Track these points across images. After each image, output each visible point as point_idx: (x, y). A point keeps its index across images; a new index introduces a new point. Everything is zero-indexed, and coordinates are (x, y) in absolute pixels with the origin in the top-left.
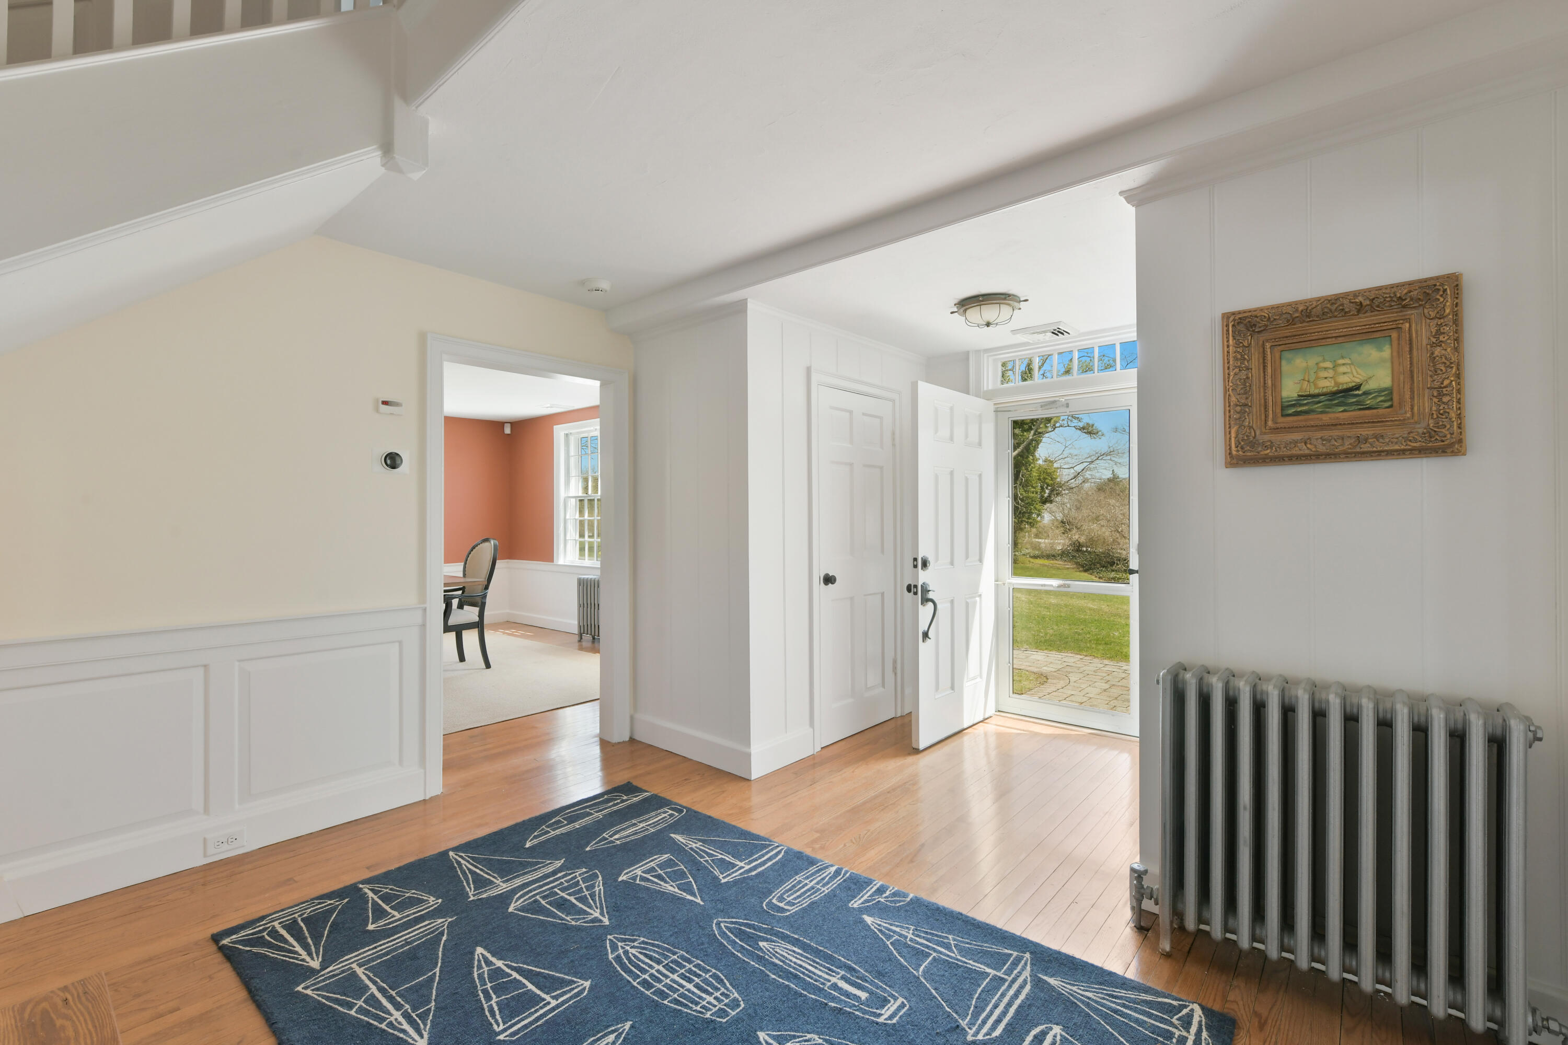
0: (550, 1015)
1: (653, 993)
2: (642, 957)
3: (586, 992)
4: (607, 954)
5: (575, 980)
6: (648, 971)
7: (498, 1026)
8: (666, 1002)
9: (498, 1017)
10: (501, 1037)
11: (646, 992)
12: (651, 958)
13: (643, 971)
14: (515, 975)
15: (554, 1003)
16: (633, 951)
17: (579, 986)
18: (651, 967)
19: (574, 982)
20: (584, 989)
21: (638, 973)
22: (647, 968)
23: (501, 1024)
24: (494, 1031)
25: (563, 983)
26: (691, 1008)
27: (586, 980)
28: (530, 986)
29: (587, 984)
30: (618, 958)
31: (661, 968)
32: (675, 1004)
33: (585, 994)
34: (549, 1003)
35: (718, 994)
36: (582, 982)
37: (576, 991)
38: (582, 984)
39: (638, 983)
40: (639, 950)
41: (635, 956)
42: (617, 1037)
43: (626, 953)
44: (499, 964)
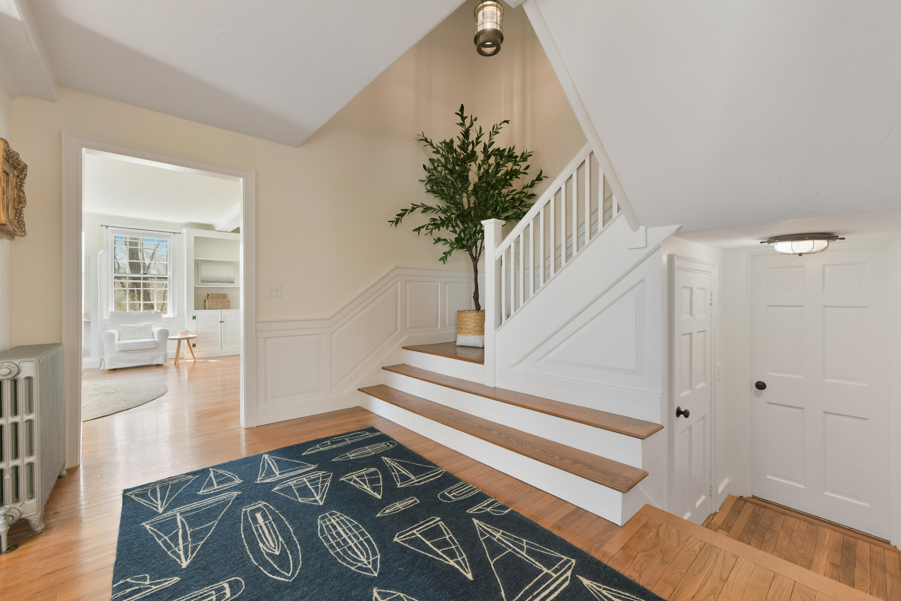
0: (416, 525)
1: (361, 529)
2: (359, 553)
3: (397, 535)
4: (381, 559)
5: (402, 543)
6: (358, 542)
7: (441, 524)
8: (356, 523)
9: (443, 528)
10: (438, 519)
11: (364, 530)
12: (354, 552)
13: (361, 543)
14: (439, 552)
15: (414, 531)
16: (363, 559)
17: (400, 539)
18: (356, 545)
19: (404, 542)
20: (397, 537)
21: (364, 543)
22: (359, 545)
23: (440, 524)
24: (442, 521)
25: (409, 542)
26: (345, 518)
27: (396, 542)
28: (428, 543)
29: (396, 539)
30: (374, 554)
31: (351, 543)
32: (352, 521)
33: (398, 534)
34: (417, 531)
35: (328, 523)
36: (398, 541)
37: (402, 537)
38: (399, 539)
39: (367, 536)
40: (359, 559)
41: (363, 555)
42: (385, 511)
43: (368, 558)
44: (452, 562)
